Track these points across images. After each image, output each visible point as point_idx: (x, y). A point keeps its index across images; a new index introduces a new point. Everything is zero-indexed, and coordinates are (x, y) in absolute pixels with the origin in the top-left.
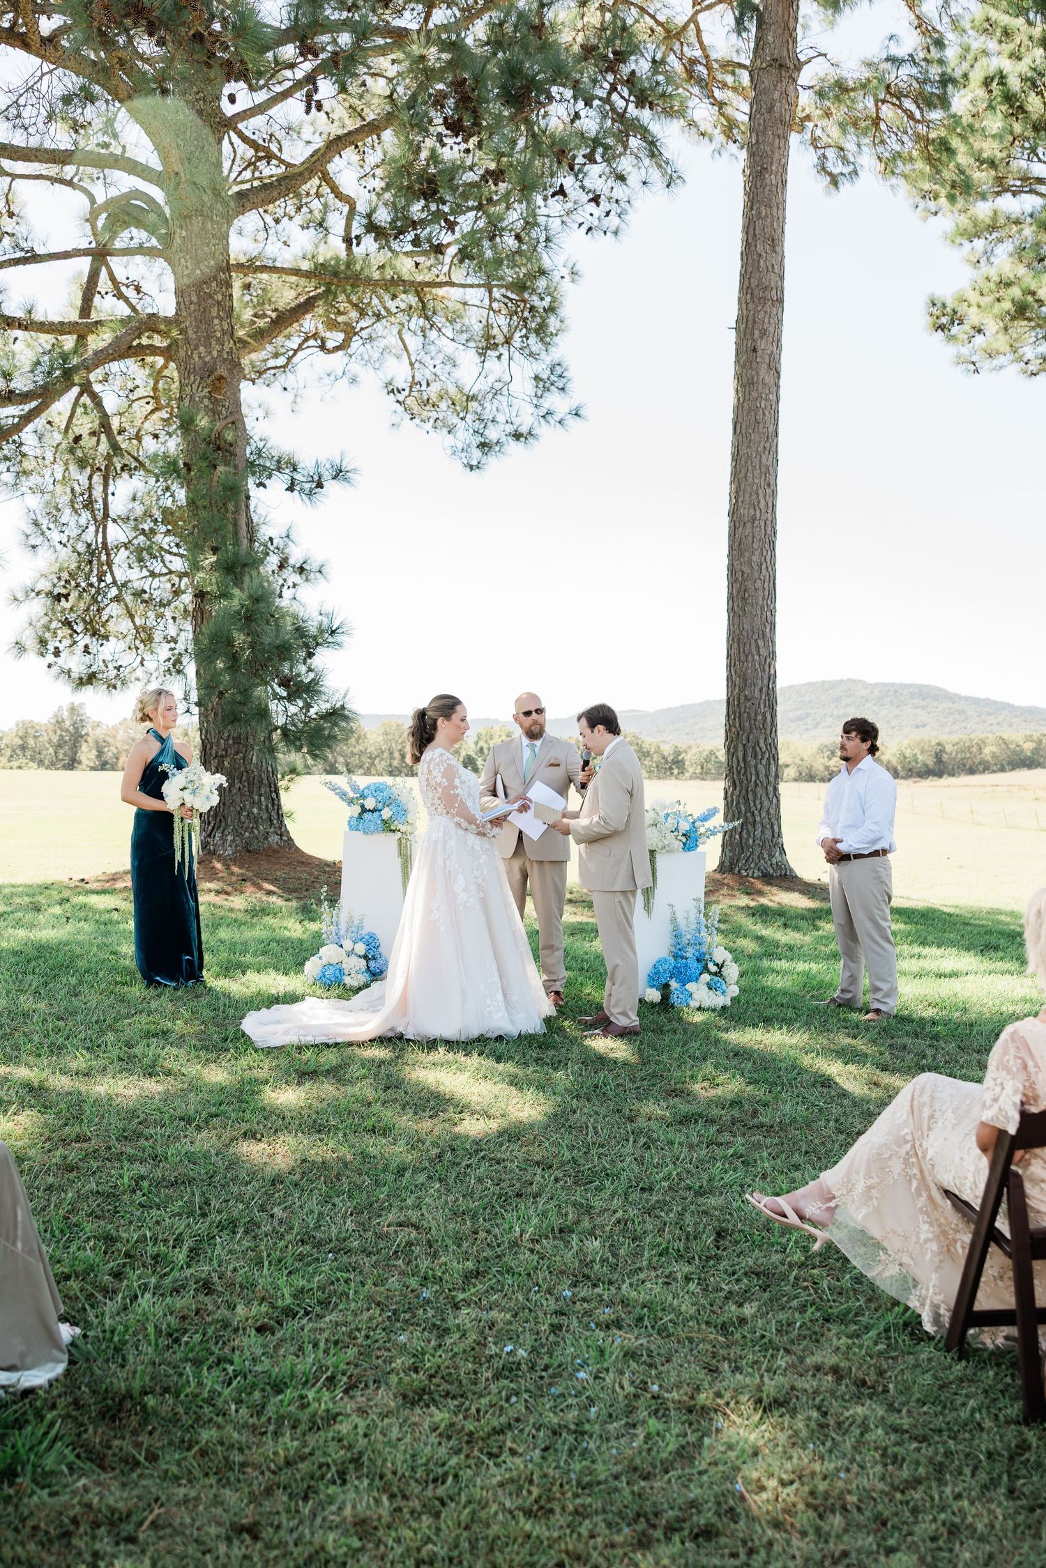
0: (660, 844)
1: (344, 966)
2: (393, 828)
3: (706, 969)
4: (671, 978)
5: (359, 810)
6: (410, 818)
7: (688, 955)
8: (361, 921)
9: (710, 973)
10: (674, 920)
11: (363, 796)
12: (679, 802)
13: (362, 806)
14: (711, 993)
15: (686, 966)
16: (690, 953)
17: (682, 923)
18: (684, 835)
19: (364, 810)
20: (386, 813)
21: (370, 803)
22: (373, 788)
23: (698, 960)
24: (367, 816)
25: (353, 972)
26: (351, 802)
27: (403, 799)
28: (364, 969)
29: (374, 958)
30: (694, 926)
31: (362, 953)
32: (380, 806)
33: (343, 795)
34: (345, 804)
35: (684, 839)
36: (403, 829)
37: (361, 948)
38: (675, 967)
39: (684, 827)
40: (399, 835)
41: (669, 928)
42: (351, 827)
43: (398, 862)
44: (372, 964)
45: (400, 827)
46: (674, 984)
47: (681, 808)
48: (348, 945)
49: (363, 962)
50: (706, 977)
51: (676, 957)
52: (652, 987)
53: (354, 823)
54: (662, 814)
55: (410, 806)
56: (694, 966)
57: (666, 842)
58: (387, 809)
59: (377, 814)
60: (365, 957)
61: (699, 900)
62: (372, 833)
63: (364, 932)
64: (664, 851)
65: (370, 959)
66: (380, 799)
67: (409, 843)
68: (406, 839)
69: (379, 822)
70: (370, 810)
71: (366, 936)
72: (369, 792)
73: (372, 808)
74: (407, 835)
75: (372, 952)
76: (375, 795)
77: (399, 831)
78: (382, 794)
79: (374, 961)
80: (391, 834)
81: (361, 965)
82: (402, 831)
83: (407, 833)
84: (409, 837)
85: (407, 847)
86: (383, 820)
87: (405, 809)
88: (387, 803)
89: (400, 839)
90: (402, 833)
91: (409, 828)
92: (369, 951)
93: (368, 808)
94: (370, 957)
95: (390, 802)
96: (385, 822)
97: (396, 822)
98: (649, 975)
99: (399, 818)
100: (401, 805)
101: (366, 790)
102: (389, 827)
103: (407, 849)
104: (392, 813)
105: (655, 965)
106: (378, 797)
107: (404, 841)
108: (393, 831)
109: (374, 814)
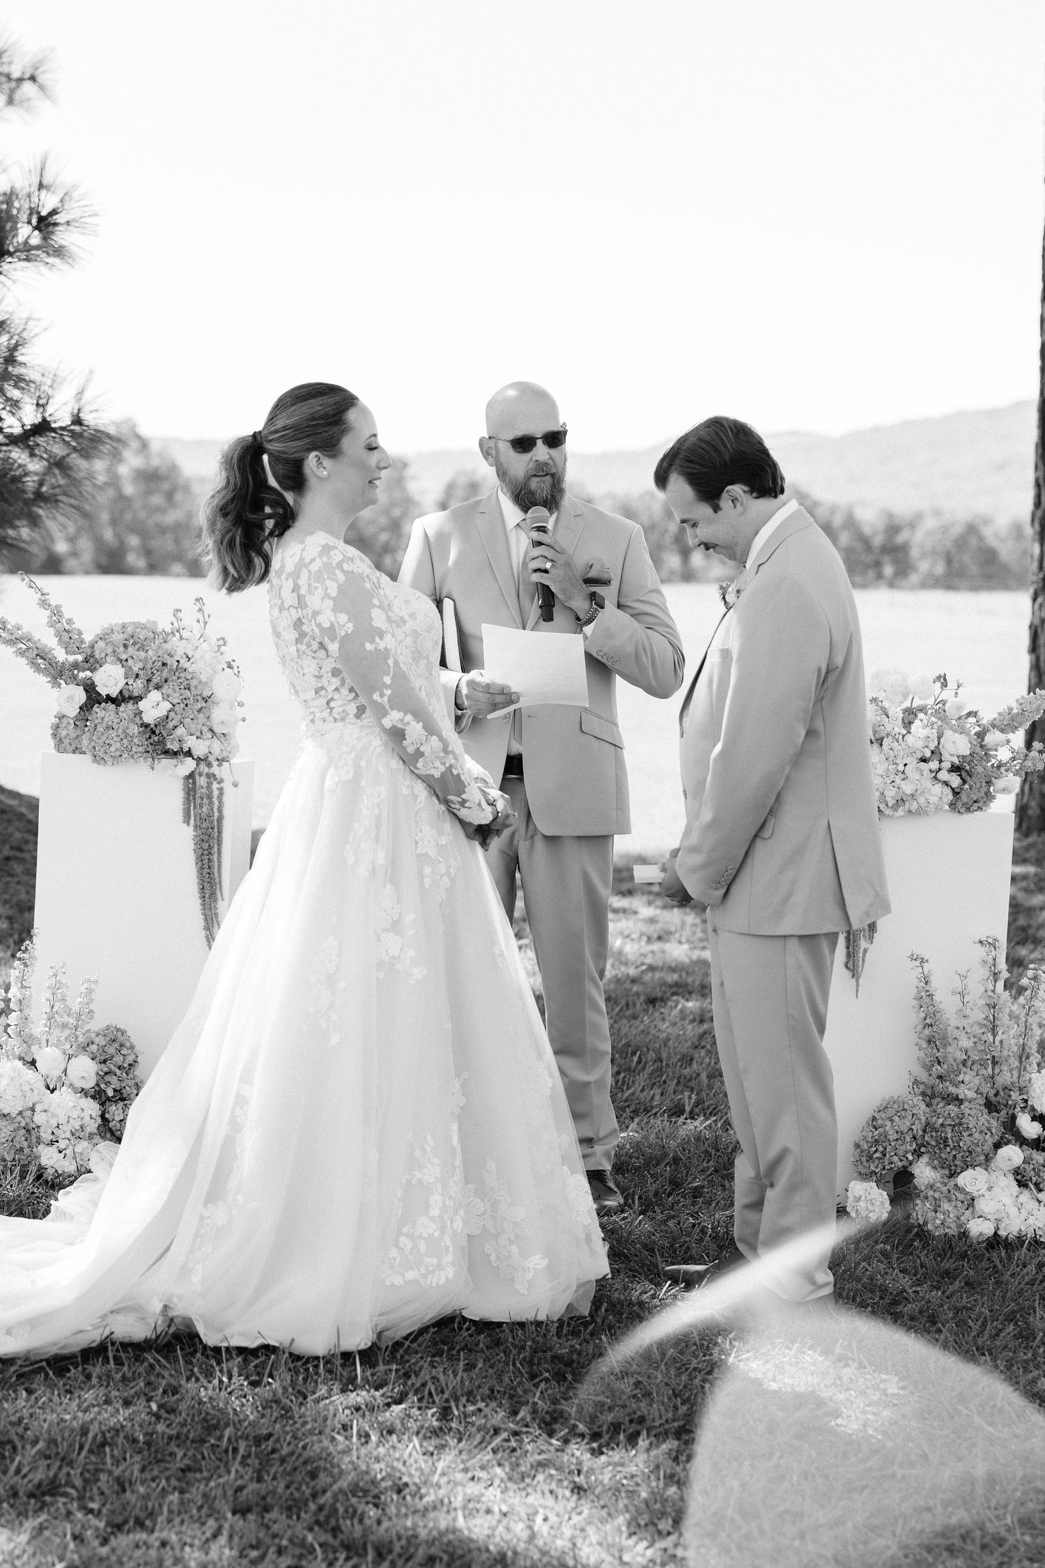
0: (891, 794)
1: (39, 1118)
2: (172, 745)
3: (1011, 1133)
4: (918, 1154)
5: (80, 696)
6: (218, 714)
7: (963, 1092)
9: (1022, 1141)
10: (925, 998)
11: (92, 662)
12: (943, 680)
13: (90, 688)
14: (1025, 1196)
15: (959, 1125)
16: (970, 1086)
17: (947, 1004)
18: (955, 769)
19: (93, 697)
20: (153, 707)
21: (110, 679)
22: (118, 638)
23: (991, 1106)
24: (103, 713)
25: (64, 1133)
26: (58, 673)
27: (201, 667)
28: (93, 1126)
29: (120, 1097)
30: (978, 1015)
31: (90, 1084)
32: (137, 687)
33: (39, 658)
34: (43, 680)
35: (955, 781)
36: (199, 748)
37: (85, 1070)
38: (927, 1127)
39: (957, 746)
40: (190, 765)
41: (913, 1018)
42: (60, 745)
43: (187, 835)
44: (116, 1112)
45: (190, 742)
46: (924, 1173)
47: (947, 695)
48: (50, 1058)
49: (92, 1108)
50: (1012, 1155)
51: (929, 1096)
52: (866, 1176)
53: (68, 731)
54: (897, 712)
55: (221, 686)
56: (981, 1123)
57: (908, 788)
58: (154, 696)
59: (127, 709)
60: (98, 1095)
61: (993, 945)
62: (117, 759)
63: (97, 1024)
64: (900, 812)
65: (109, 1099)
66: (136, 669)
67: (215, 786)
68: (208, 776)
69: (135, 730)
70: (109, 699)
71: (97, 1040)
72: (110, 650)
73: (114, 693)
74: (209, 765)
75: (113, 1080)
76: (124, 657)
77: (189, 753)
78: (142, 654)
79: (121, 1104)
80: (167, 762)
81: (86, 1115)
82: (196, 753)
83: (211, 758)
84: (215, 769)
85: (210, 797)
86: (146, 726)
87: (206, 693)
88: (156, 680)
89: (191, 776)
90: (199, 760)
91: (216, 747)
92: (108, 1078)
93: (103, 691)
94: (110, 1093)
95: (165, 675)
96: (150, 730)
97: (181, 731)
98: (857, 1146)
99: (187, 720)
100: (194, 683)
101: (101, 644)
102: (162, 742)
103: (211, 803)
104: (168, 706)
105: (874, 1119)
106: (130, 662)
107: (202, 781)
108: (175, 754)
109: (122, 708)
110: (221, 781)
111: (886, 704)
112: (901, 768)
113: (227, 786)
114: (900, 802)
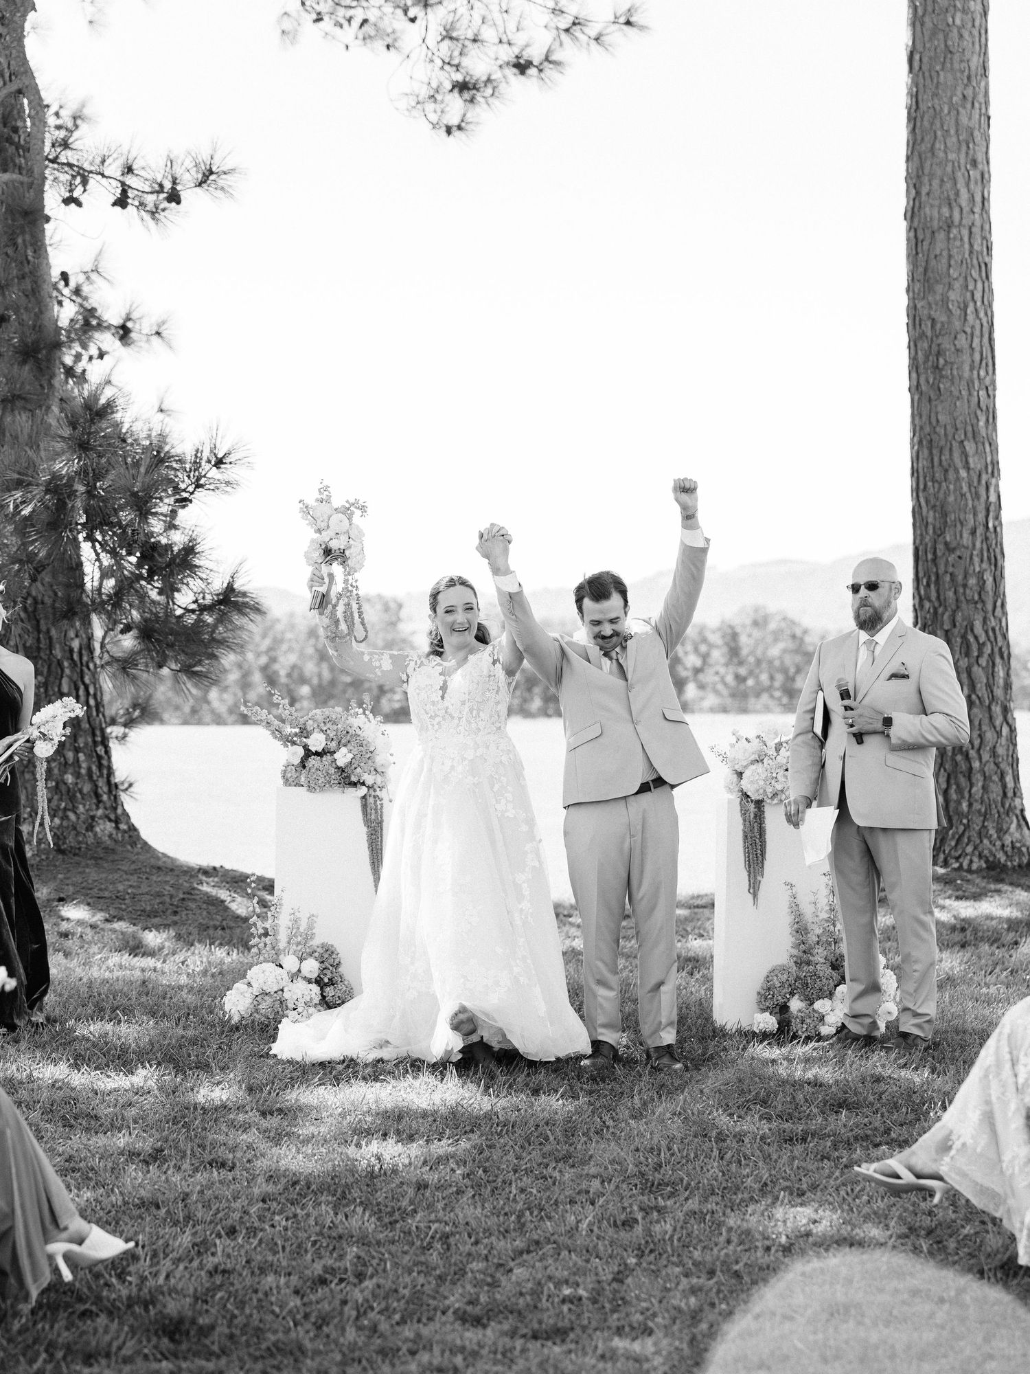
0: (769, 790)
1: (286, 994)
2: (354, 779)
4: (791, 994)
5: (301, 752)
6: (379, 759)
7: (816, 959)
8: (310, 927)
10: (794, 907)
11: (305, 733)
13: (305, 747)
15: (815, 976)
16: (819, 955)
17: (807, 911)
19: (308, 753)
20: (342, 757)
21: (316, 742)
22: (320, 718)
24: (313, 762)
25: (301, 1004)
26: (288, 740)
27: (367, 734)
28: (317, 999)
29: (332, 982)
30: (825, 915)
31: (314, 976)
32: (333, 745)
33: (276, 731)
36: (369, 779)
37: (311, 968)
38: (797, 978)
40: (363, 791)
41: (788, 919)
42: (286, 783)
43: (363, 831)
44: (329, 991)
45: (364, 777)
46: (795, 1004)
48: (290, 962)
49: (316, 989)
51: (798, 963)
52: (763, 1010)
53: (291, 774)
54: (772, 744)
55: (379, 745)
56: (827, 974)
58: (343, 750)
59: (327, 758)
60: (318, 981)
62: (322, 788)
63: (316, 942)
64: (775, 801)
65: (325, 984)
66: (331, 735)
67: (378, 802)
68: (374, 797)
69: (332, 771)
70: (317, 754)
71: (318, 950)
72: (316, 726)
73: (320, 750)
74: (375, 791)
75: (328, 972)
76: (324, 729)
77: (363, 784)
78: (335, 727)
79: (332, 987)
80: (352, 790)
81: (313, 993)
82: (367, 783)
83: (376, 787)
84: (378, 793)
85: (376, 810)
86: (338, 768)
87: (372, 749)
88: (343, 741)
89: (364, 797)
90: (368, 787)
91: (379, 779)
92: (325, 971)
93: (313, 749)
94: (326, 980)
95: (348, 738)
96: (341, 770)
97: (359, 770)
98: (759, 993)
99: (362, 765)
100: (364, 743)
101: (310, 722)
102: (349, 777)
103: (376, 812)
104: (351, 756)
105: (768, 976)
106: (328, 732)
107: (371, 800)
108: (354, 784)
109: (324, 758)
110: (381, 800)
111: (764, 739)
112: (774, 775)
113: (385, 802)
114: (775, 795)
